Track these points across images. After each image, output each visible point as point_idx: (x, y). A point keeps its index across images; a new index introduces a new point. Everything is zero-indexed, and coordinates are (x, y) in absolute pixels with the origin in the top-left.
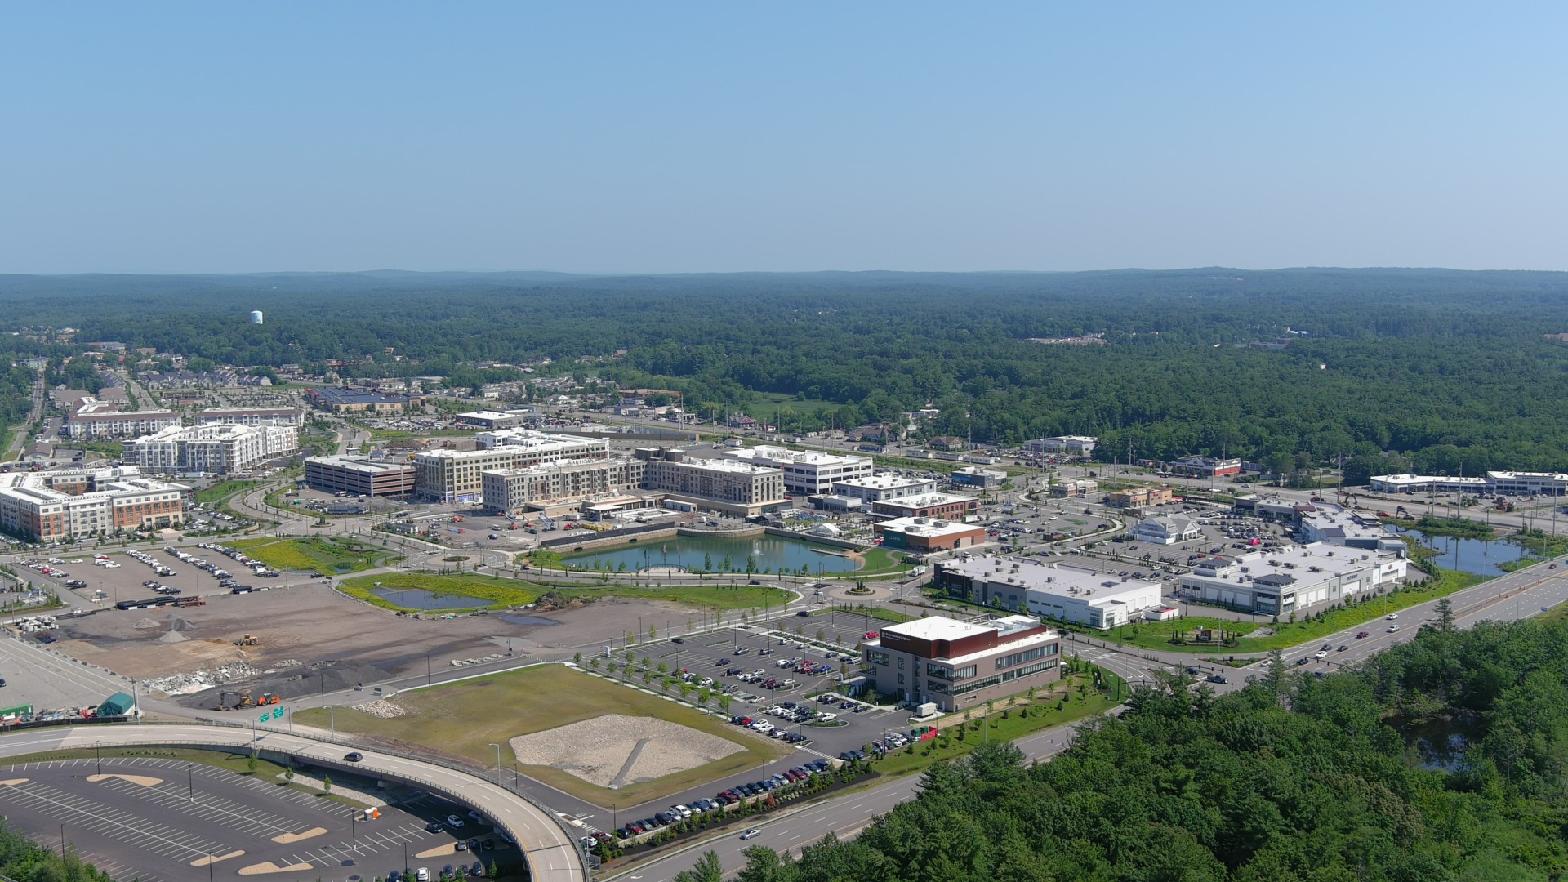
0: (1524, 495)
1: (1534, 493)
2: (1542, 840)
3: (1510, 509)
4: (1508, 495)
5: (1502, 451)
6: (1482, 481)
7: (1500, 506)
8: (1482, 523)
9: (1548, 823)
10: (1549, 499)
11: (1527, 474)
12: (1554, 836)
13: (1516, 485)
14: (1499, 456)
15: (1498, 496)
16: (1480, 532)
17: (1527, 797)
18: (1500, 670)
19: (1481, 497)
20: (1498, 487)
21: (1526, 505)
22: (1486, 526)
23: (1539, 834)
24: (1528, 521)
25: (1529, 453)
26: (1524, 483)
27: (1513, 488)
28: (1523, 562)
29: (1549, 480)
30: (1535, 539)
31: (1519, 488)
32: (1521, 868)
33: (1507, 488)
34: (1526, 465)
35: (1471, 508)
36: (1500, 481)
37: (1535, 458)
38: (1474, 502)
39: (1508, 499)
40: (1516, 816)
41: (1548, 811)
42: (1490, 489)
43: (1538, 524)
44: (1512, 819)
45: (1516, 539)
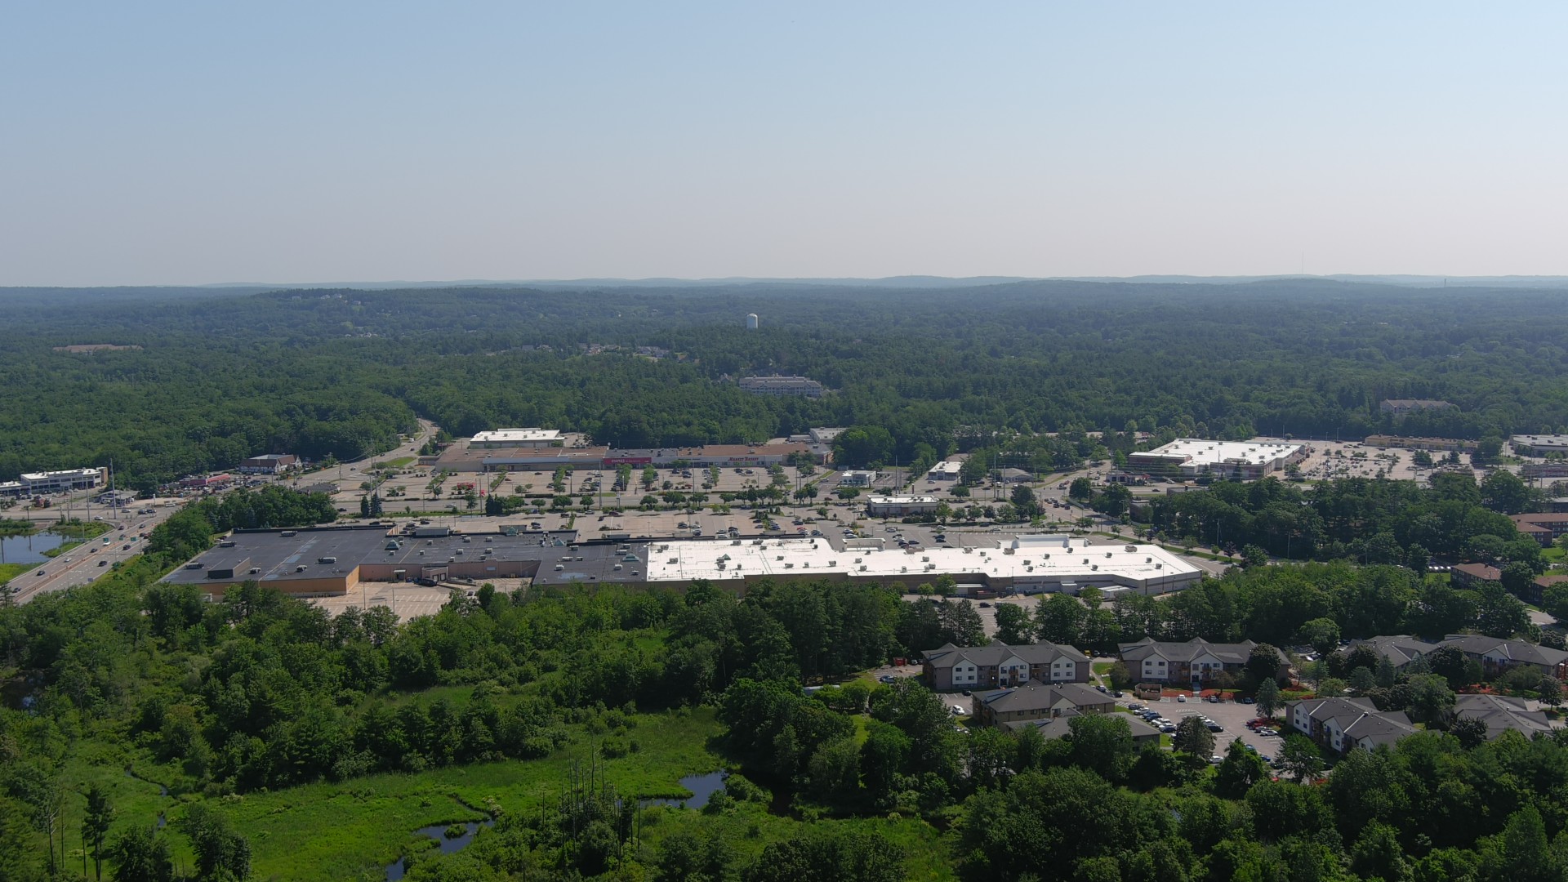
0: (57, 491)
1: (66, 489)
2: (115, 746)
3: (47, 505)
4: (43, 493)
5: (32, 455)
6: (17, 484)
7: (37, 504)
8: (23, 520)
9: (118, 732)
10: (82, 492)
11: (58, 473)
12: (123, 740)
13: (49, 484)
14: (30, 459)
15: (33, 496)
16: (23, 528)
17: (98, 719)
18: (61, 629)
19: (18, 499)
20: (33, 488)
21: (62, 500)
22: (27, 522)
23: (112, 742)
24: (65, 513)
25: (56, 454)
26: (56, 481)
27: (46, 487)
28: (66, 546)
29: (78, 476)
30: (73, 527)
31: (52, 486)
32: (101, 768)
33: (41, 487)
34: (55, 465)
35: (10, 509)
36: (34, 481)
37: (63, 458)
38: (13, 504)
39: (43, 498)
40: (92, 734)
41: (116, 724)
42: (25, 491)
43: (74, 514)
44: (89, 737)
45: (56, 530)
